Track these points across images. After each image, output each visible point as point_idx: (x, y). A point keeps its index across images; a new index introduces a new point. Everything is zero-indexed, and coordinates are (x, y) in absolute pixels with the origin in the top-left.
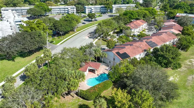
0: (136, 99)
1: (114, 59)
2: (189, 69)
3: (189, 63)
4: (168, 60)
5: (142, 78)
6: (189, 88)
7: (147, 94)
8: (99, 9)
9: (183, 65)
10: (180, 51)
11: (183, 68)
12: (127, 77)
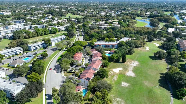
0: (103, 93)
1: (84, 82)
2: (111, 76)
3: (110, 74)
4: (104, 75)
5: (101, 85)
6: (114, 84)
7: (105, 90)
8: (41, 45)
9: (109, 75)
10: (105, 68)
11: (109, 77)
12: (95, 87)
